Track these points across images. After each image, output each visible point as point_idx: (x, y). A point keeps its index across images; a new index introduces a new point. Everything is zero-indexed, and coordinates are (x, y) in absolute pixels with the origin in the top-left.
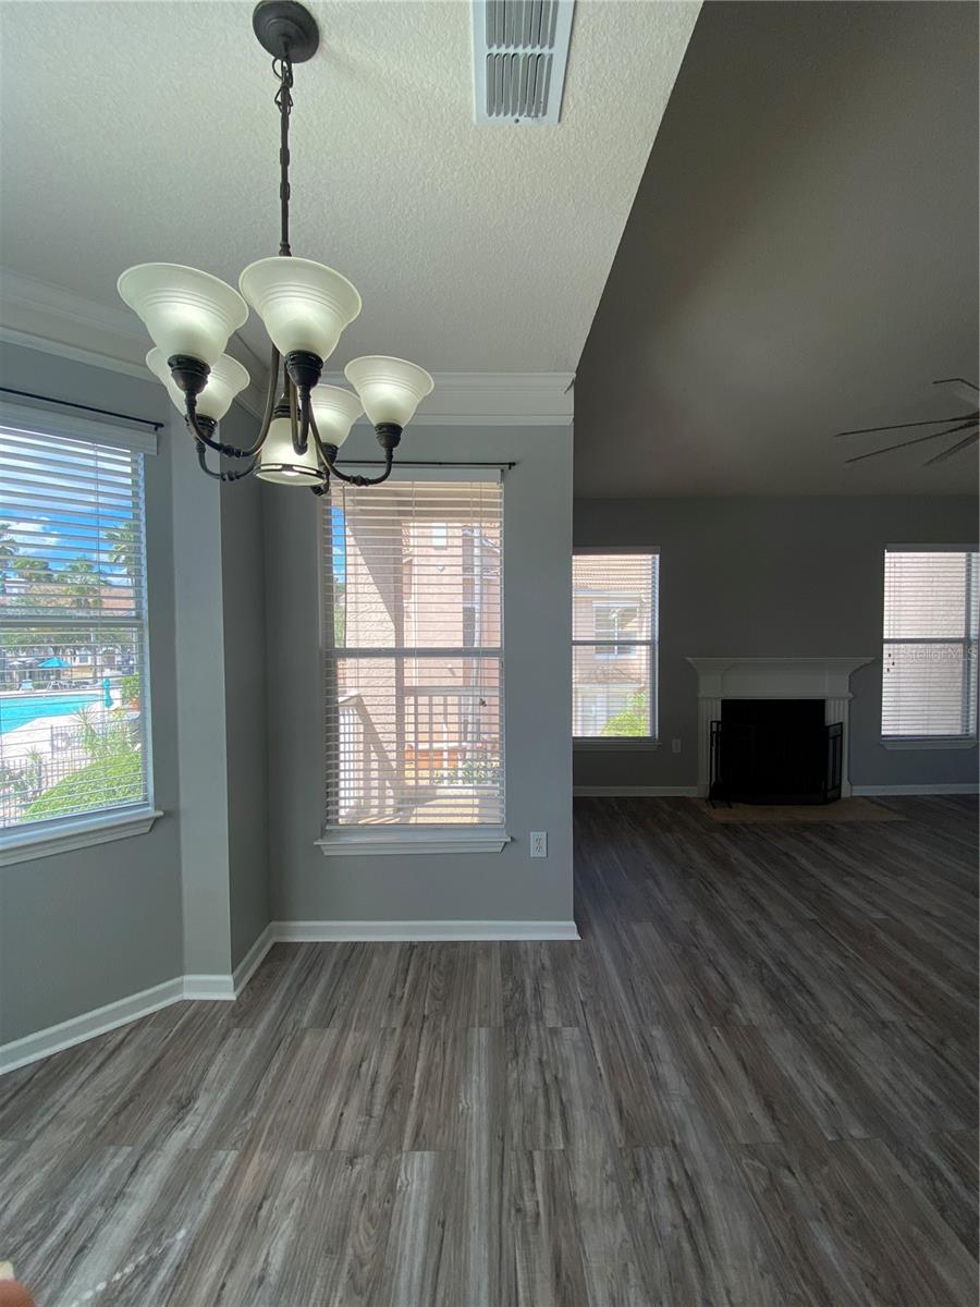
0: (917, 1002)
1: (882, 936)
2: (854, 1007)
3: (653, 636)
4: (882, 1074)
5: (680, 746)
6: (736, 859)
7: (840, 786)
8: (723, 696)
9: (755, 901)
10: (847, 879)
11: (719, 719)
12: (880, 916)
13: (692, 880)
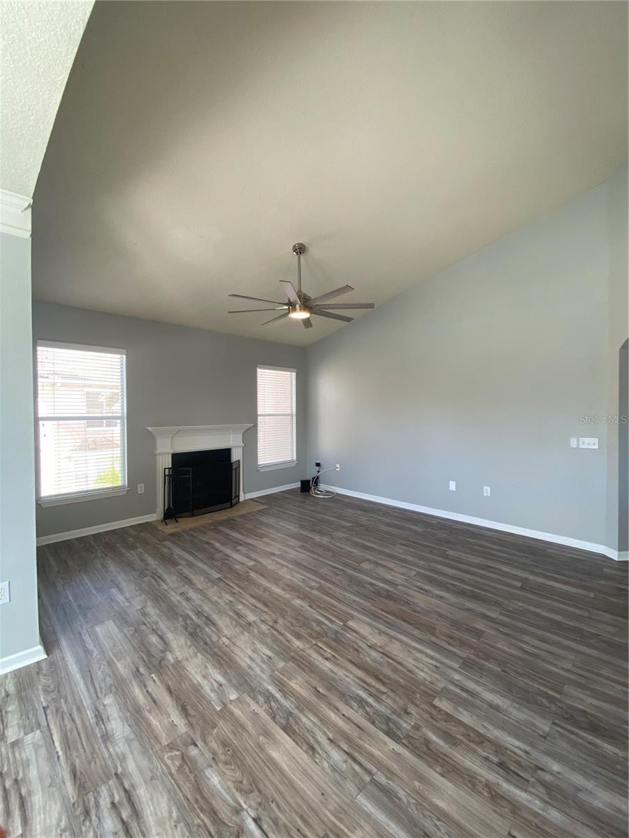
0: (265, 604)
1: (253, 575)
2: (236, 621)
3: (123, 413)
4: (247, 654)
5: (143, 488)
6: (177, 555)
7: (239, 496)
8: (172, 452)
9: (186, 578)
10: (239, 548)
11: (170, 466)
12: (252, 563)
13: (146, 579)
